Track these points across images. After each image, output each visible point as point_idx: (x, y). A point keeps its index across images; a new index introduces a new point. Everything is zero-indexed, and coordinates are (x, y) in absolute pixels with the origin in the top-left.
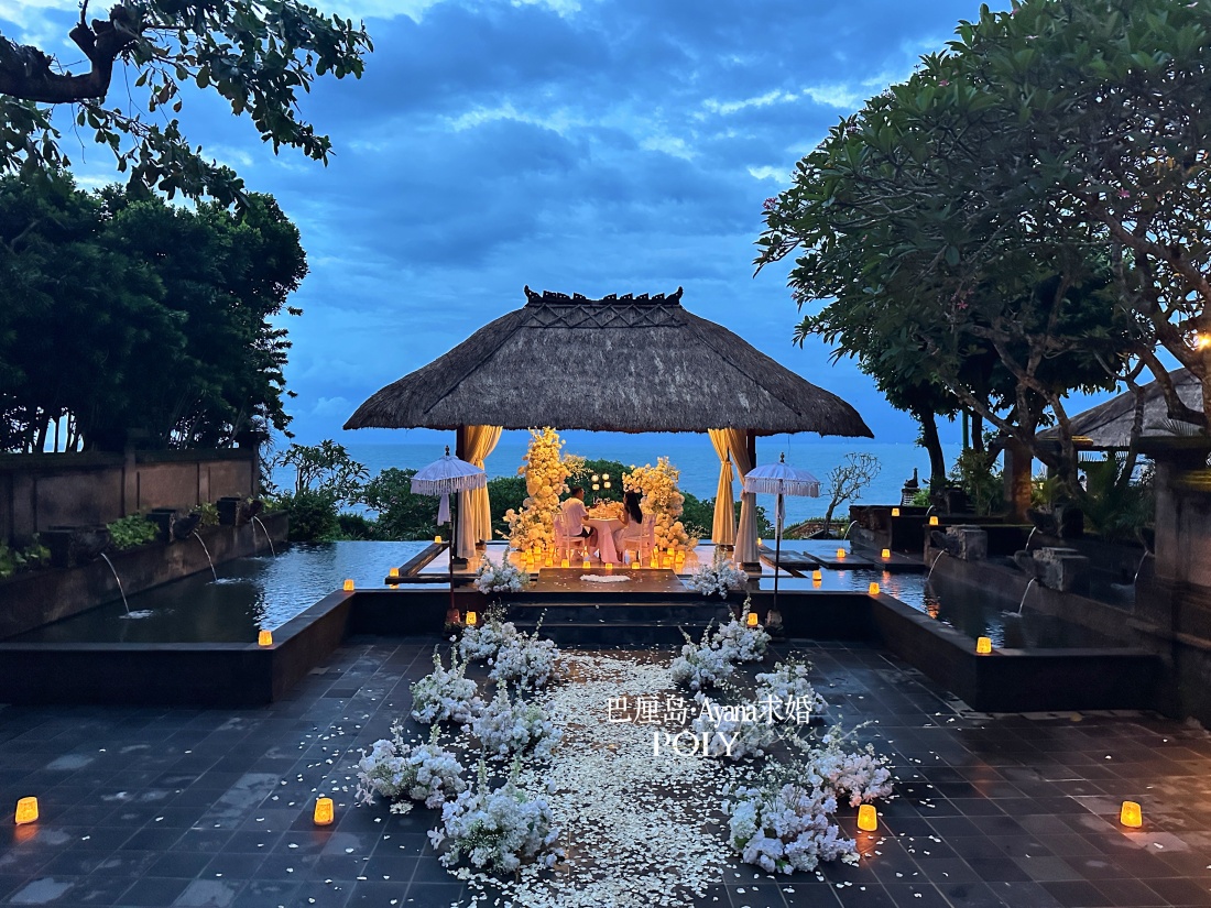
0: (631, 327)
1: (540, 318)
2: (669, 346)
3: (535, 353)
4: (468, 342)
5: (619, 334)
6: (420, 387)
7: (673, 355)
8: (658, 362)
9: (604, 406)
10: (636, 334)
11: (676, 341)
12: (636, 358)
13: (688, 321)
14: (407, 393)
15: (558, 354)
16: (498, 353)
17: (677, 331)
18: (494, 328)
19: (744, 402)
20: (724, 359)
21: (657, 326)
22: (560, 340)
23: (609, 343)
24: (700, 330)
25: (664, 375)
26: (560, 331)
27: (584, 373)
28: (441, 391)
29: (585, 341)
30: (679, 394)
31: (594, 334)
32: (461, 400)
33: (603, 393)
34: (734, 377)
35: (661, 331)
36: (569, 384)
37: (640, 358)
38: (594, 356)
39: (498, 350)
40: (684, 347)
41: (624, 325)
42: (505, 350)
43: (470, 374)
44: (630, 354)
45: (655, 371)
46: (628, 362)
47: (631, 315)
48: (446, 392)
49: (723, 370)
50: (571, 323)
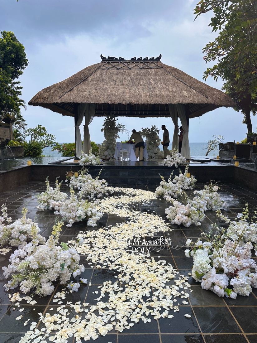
0: (141, 69)
1: (106, 66)
2: (156, 75)
3: (104, 78)
4: (78, 73)
5: (137, 71)
6: (58, 88)
7: (158, 78)
8: (151, 80)
9: (130, 96)
10: (144, 71)
11: (159, 73)
12: (143, 79)
13: (163, 67)
14: (53, 91)
15: (113, 78)
16: (89, 78)
17: (159, 70)
18: (88, 69)
19: (185, 94)
20: (177, 79)
21: (151, 68)
22: (113, 73)
23: (132, 74)
24: (168, 69)
25: (154, 85)
26: (113, 70)
27: (123, 85)
28: (66, 90)
29: (123, 74)
30: (160, 91)
31: (127, 71)
32: (74, 94)
33: (130, 91)
34: (182, 85)
35: (153, 70)
36: (116, 88)
37: (144, 79)
38: (127, 79)
39: (89, 76)
40: (162, 75)
41: (139, 68)
42: (92, 77)
43: (78, 85)
44: (141, 78)
45: (150, 83)
46: (140, 81)
47: (141, 65)
48: (68, 91)
49: (177, 83)
50: (118, 68)
